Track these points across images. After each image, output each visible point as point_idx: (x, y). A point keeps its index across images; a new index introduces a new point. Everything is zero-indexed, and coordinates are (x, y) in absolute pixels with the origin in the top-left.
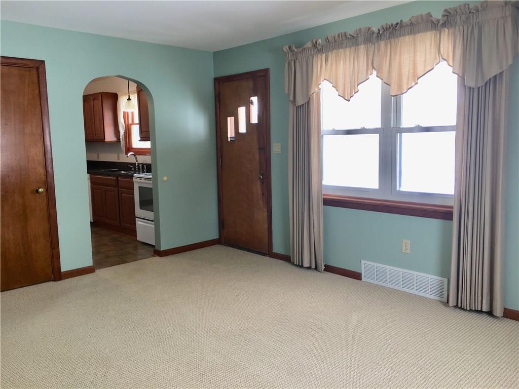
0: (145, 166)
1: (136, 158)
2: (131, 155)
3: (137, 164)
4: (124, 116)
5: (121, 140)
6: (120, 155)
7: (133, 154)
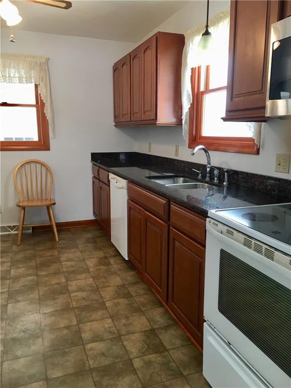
0: (226, 174)
1: (208, 157)
2: (200, 149)
3: (208, 169)
4: (192, 76)
5: (183, 122)
6: (180, 148)
7: (203, 149)
